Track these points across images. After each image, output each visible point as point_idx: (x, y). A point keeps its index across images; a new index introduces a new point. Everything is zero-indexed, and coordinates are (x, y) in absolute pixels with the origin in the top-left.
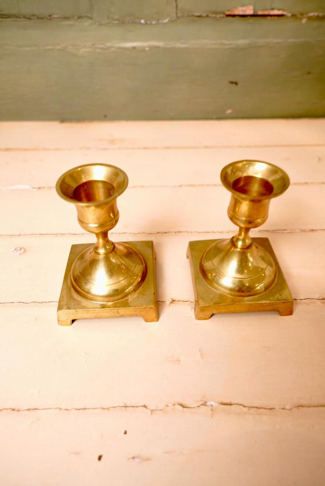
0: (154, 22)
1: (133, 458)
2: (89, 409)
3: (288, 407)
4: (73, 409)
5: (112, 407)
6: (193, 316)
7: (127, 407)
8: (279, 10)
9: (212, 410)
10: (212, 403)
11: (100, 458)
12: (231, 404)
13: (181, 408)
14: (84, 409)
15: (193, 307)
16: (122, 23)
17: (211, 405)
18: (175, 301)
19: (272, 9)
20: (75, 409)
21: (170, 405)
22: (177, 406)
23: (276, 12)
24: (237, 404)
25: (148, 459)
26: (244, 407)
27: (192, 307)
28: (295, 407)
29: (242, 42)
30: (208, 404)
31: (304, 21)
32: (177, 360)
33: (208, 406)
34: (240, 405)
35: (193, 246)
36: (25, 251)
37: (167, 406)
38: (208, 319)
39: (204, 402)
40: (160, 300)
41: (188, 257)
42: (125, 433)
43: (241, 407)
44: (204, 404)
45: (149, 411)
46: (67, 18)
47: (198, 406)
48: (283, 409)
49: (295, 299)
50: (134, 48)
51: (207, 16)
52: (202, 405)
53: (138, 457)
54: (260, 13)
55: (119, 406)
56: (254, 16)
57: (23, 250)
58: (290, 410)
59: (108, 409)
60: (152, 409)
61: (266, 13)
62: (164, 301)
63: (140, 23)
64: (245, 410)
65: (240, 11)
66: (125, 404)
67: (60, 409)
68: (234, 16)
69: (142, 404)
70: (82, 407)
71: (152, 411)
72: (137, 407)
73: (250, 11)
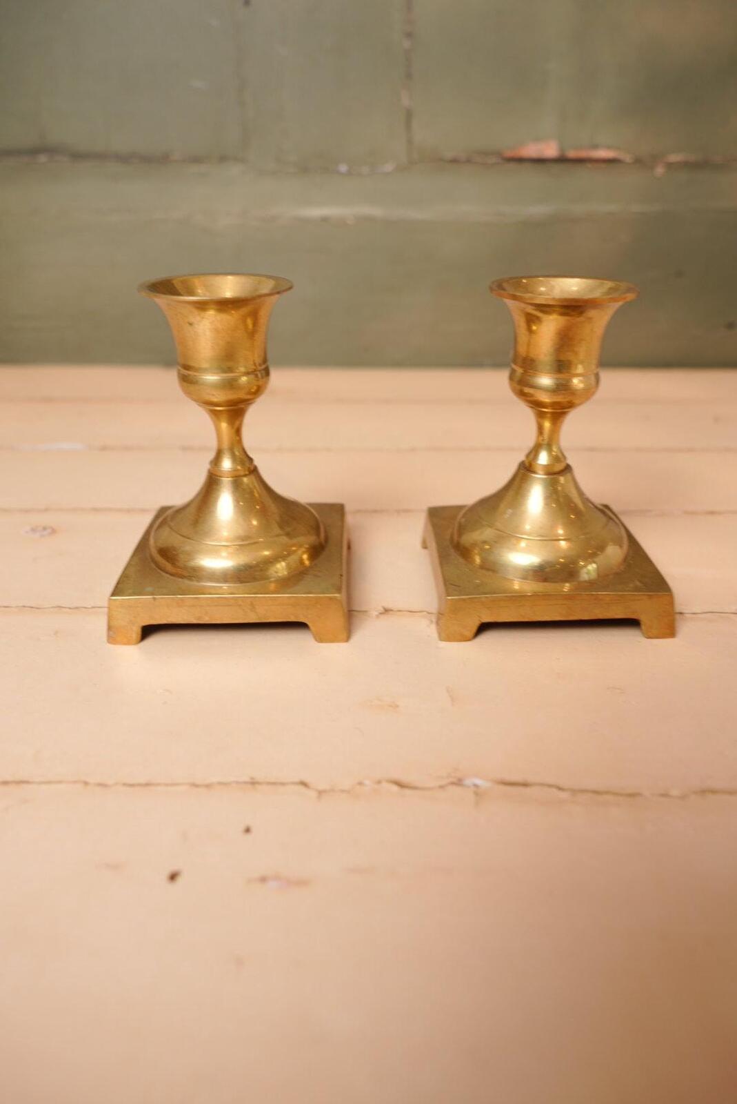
0: (365, 170)
1: (263, 880)
2: (158, 784)
3: (675, 792)
4: (116, 784)
5: (220, 783)
6: (435, 635)
7: (257, 786)
8: (609, 147)
9: (476, 794)
10: (478, 782)
11: (173, 877)
12: (525, 785)
13: (395, 788)
14: (147, 785)
15: (434, 620)
16: (304, 169)
17: (476, 786)
18: (391, 612)
19: (595, 147)
20: (124, 784)
21: (367, 782)
22: (385, 785)
23: (602, 154)
24: (542, 785)
25: (302, 883)
26: (560, 789)
27: (432, 622)
28: (695, 793)
29: (538, 210)
30: (468, 782)
31: (660, 170)
32: (391, 706)
33: (469, 787)
34: (550, 786)
35: (436, 515)
36: (54, 531)
37: (360, 784)
38: (469, 640)
39: (454, 780)
40: (354, 609)
41: (425, 547)
42: (248, 830)
43: (554, 790)
44: (459, 783)
45: (313, 794)
46: (197, 160)
47: (442, 787)
48: (663, 795)
49: (681, 613)
50: (325, 220)
51: (469, 161)
52: (453, 783)
53: (277, 878)
54: (572, 154)
55: (237, 783)
56: (562, 160)
57: (49, 531)
58: (683, 797)
59: (208, 786)
60: (321, 787)
61: (583, 154)
62: (366, 611)
63: (338, 172)
64: (563, 795)
65: (531, 150)
66: (252, 778)
67: (86, 783)
68: (520, 160)
69: (297, 780)
70: (142, 781)
71: (320, 793)
72: (283, 784)
73: (551, 150)
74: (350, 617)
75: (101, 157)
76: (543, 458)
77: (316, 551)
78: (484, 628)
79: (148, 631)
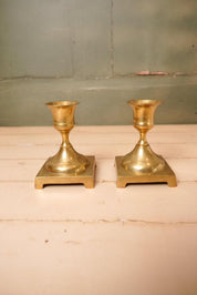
0: (102, 78)
3: (174, 222)
6: (116, 187)
8: (162, 72)
9: (123, 223)
13: (103, 222)
15: (116, 183)
16: (87, 79)
17: (123, 221)
18: (105, 181)
19: (158, 72)
23: (160, 73)
24: (140, 221)
26: (145, 222)
28: (179, 223)
29: (145, 86)
30: (121, 220)
31: (175, 77)
35: (117, 158)
38: (124, 187)
42: (65, 231)
43: (143, 222)
44: (119, 220)
45: (82, 223)
46: (61, 77)
47: (114, 221)
48: (170, 223)
50: (93, 91)
51: (127, 76)
52: (117, 220)
54: (152, 73)
56: (150, 75)
58: (175, 224)
60: (84, 221)
61: (156, 73)
63: (96, 79)
65: (143, 73)
68: (140, 75)
69: (78, 219)
71: (84, 223)
72: (75, 221)
73: (147, 73)
74: (95, 183)
75: (40, 78)
76: (142, 143)
77: (86, 166)
78: (128, 185)
79: (45, 186)
